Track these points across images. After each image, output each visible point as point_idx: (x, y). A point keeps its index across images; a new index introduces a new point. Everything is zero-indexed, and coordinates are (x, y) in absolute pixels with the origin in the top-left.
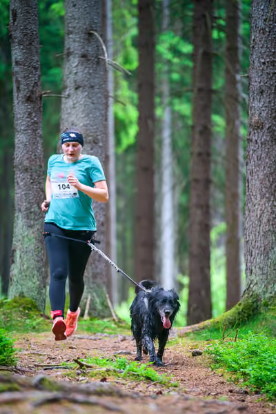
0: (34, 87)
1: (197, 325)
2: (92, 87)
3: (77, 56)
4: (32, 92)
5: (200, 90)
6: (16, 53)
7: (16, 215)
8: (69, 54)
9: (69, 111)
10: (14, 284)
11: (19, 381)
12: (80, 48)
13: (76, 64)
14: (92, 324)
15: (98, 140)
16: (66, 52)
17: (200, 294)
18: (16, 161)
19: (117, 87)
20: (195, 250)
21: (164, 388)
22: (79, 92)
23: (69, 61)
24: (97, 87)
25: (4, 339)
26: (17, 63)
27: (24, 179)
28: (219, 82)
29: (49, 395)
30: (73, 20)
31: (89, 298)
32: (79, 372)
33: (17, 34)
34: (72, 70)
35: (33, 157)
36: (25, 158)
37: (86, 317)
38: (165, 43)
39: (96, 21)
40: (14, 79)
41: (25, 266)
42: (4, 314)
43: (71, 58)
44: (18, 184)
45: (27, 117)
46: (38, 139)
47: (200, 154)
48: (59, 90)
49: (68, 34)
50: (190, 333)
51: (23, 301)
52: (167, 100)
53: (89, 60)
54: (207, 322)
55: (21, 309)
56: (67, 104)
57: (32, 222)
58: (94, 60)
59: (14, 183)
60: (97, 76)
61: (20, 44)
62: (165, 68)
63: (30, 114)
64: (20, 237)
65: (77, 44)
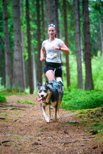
4: (8, 52)
6: (5, 46)
12: (17, 44)
19: (24, 50)
29: (13, 108)
33: (5, 42)
34: (15, 48)
38: (33, 41)
48: (13, 51)
58: (19, 46)
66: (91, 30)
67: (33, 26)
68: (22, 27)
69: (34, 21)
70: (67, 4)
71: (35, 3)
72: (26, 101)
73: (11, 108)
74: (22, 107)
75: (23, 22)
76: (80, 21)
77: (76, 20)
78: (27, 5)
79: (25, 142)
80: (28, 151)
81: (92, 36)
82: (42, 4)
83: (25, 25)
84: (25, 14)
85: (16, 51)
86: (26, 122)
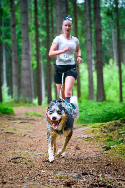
4: (16, 61)
12: (25, 52)
16: (22, 52)
29: (21, 121)
33: (13, 50)
34: (23, 56)
58: (27, 54)
60: (28, 57)
66: (103, 37)
67: (42, 32)
68: (30, 33)
69: (43, 27)
70: (77, 9)
71: (44, 8)
72: (35, 113)
73: (19, 121)
74: (31, 120)
75: (31, 28)
76: (91, 28)
77: (88, 27)
78: (36, 10)
79: (36, 159)
80: (39, 168)
81: (103, 43)
82: (52, 10)
83: (33, 32)
84: (33, 20)
85: (25, 59)
86: (36, 137)
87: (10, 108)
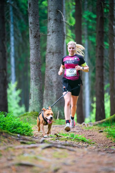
0: (37, 32)
1: (100, 121)
2: (59, 32)
3: (53, 20)
4: (36, 34)
5: (99, 32)
6: (30, 20)
7: (31, 81)
8: (50, 19)
9: (50, 41)
10: (31, 106)
11: (36, 141)
12: (54, 17)
13: (52, 23)
14: (60, 121)
15: (61, 51)
16: (49, 18)
17: (100, 110)
18: (31, 60)
20: (98, 93)
21: (89, 144)
22: (54, 33)
23: (50, 22)
24: (61, 31)
25: (28, 126)
26: (31, 23)
27: (34, 67)
28: (107, 29)
30: (51, 6)
31: (59, 112)
32: (57, 138)
35: (37, 59)
36: (34, 59)
37: (58, 119)
39: (60, 6)
40: (30, 29)
41: (35, 100)
42: (28, 118)
43: (51, 21)
44: (31, 69)
45: (35, 44)
46: (39, 52)
47: (99, 57)
49: (50, 12)
50: (97, 124)
51: (34, 113)
52: (86, 36)
53: (57, 21)
54: (104, 120)
55: (34, 116)
56: (49, 38)
57: (37, 83)
59: (30, 68)
60: (60, 27)
61: (32, 16)
62: (86, 24)
63: (36, 42)
64: (33, 89)
65: (53, 15)
87: (24, 124)
